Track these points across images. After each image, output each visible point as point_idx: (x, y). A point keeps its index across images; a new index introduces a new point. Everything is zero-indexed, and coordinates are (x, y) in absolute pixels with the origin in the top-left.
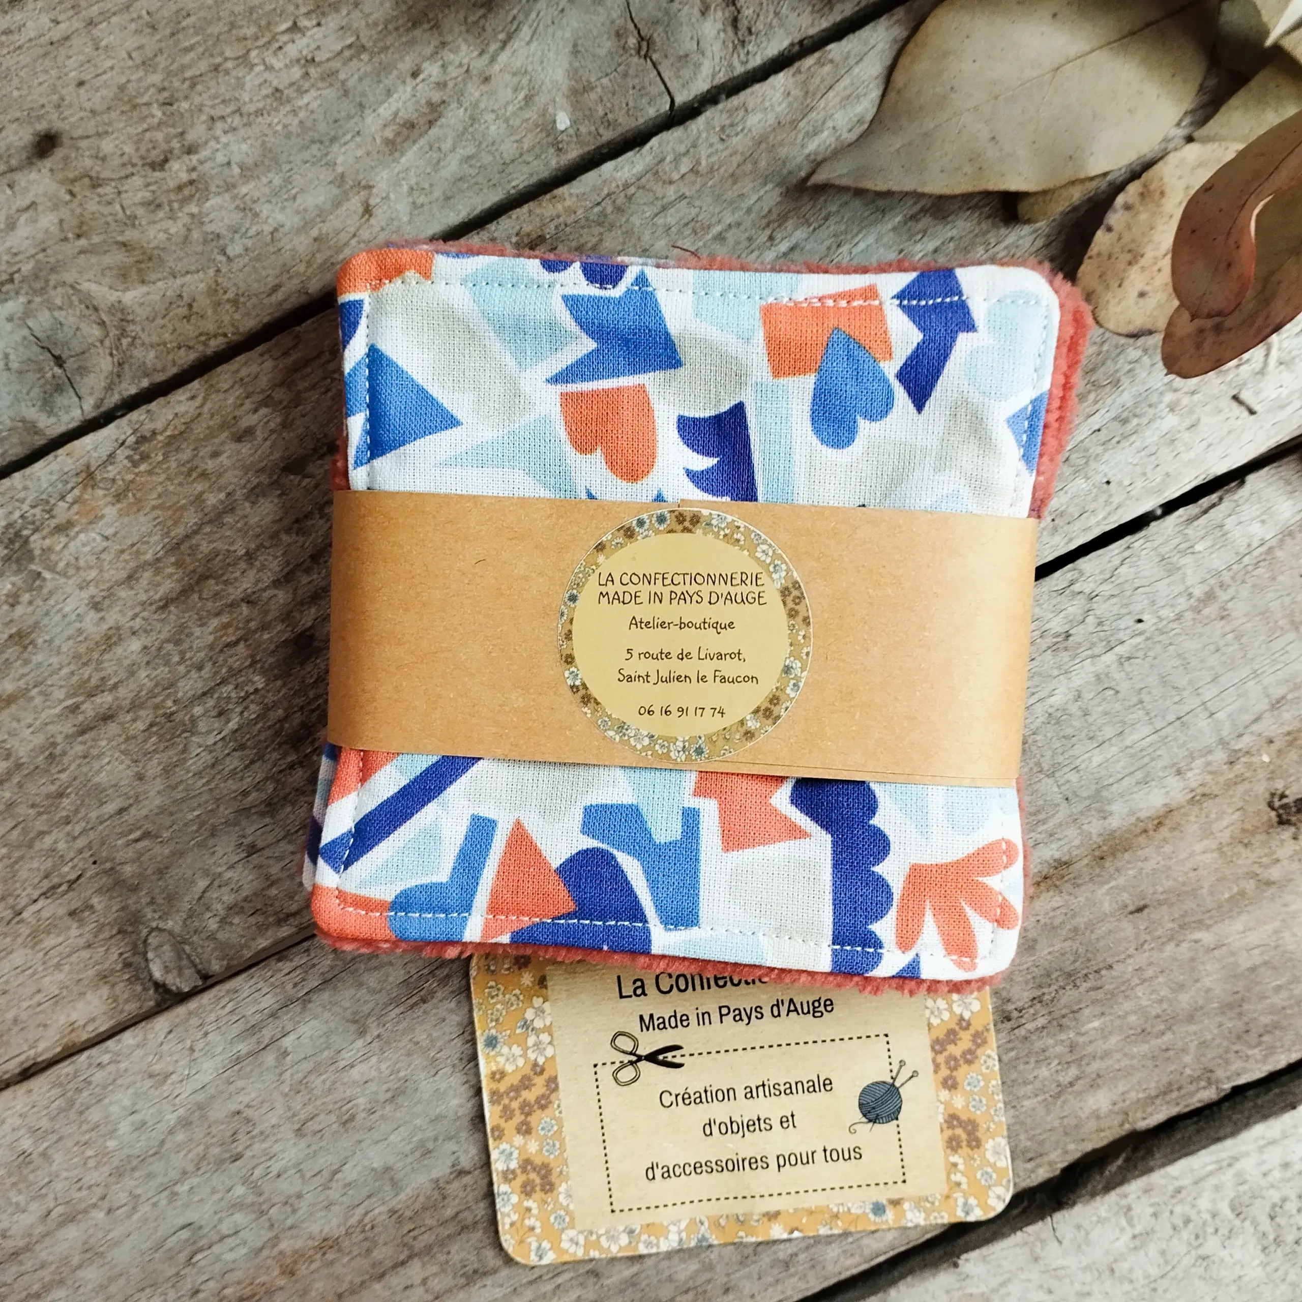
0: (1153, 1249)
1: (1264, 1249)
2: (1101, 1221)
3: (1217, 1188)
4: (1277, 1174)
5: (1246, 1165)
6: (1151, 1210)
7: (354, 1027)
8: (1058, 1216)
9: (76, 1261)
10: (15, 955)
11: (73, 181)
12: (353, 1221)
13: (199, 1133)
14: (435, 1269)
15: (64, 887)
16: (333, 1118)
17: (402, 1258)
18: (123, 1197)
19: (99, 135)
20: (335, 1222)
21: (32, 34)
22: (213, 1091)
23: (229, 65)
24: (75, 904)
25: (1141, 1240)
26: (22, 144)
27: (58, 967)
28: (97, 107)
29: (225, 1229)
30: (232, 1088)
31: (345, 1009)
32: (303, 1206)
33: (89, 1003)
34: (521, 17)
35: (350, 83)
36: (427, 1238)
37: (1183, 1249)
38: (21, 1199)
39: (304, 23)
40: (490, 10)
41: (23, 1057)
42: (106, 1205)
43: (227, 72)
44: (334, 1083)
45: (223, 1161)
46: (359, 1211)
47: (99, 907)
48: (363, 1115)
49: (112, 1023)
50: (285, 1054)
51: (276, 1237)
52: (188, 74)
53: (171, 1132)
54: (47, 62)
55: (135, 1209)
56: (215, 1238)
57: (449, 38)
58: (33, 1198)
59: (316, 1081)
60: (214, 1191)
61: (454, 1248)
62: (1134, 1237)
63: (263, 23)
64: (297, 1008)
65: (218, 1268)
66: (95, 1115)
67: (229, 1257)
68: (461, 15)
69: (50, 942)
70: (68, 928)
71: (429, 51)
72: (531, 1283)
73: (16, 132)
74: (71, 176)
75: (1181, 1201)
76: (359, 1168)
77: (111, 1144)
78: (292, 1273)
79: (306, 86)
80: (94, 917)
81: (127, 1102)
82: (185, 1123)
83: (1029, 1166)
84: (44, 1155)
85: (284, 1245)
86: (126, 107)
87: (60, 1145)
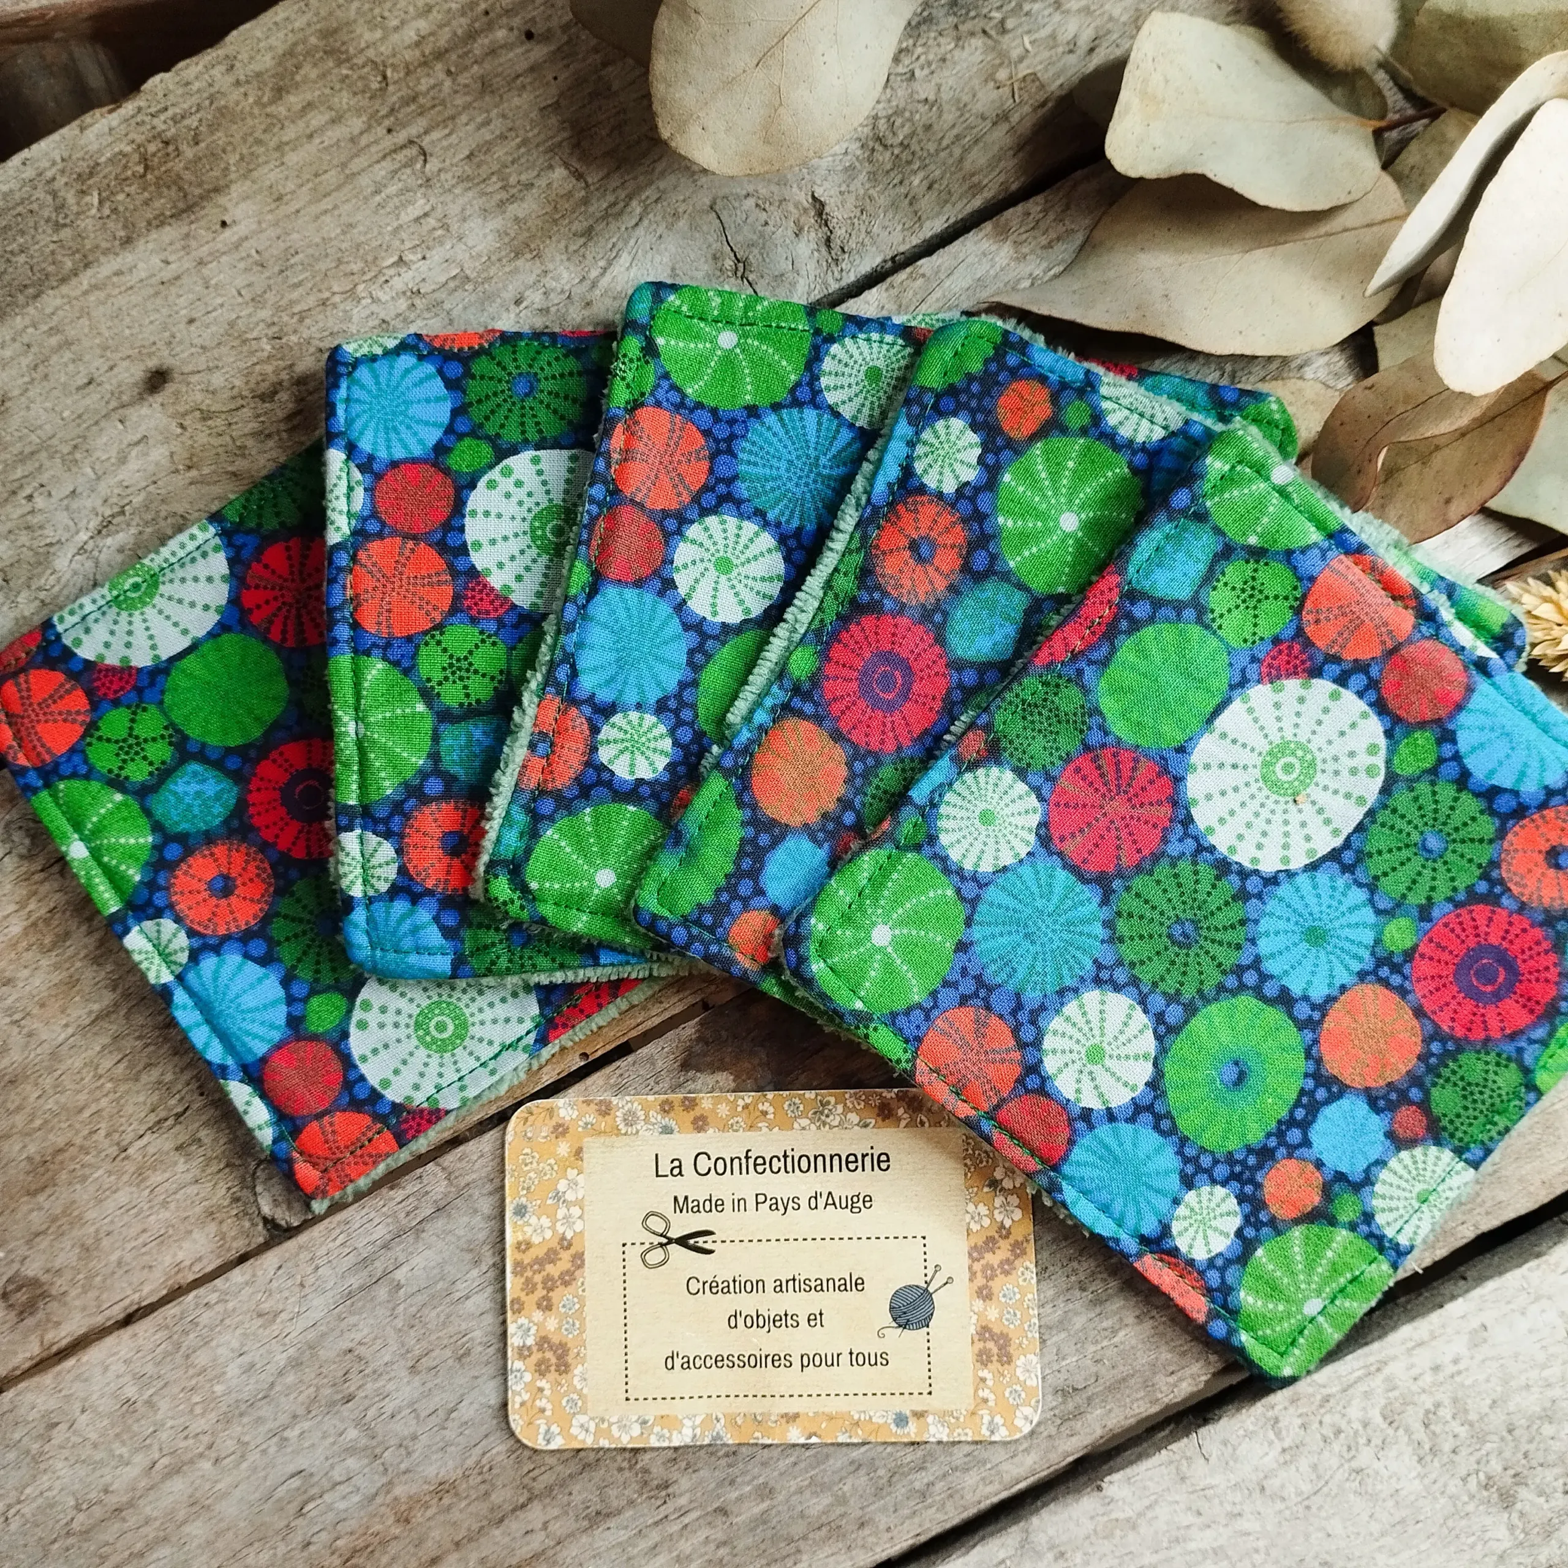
0: (1304, 1463)
1: (1420, 1460)
2: (1249, 1435)
3: (1367, 1395)
4: (1428, 1378)
5: (1394, 1369)
6: (1299, 1421)
7: (469, 1256)
8: (1203, 1431)
9: (181, 1515)
10: (120, 1193)
11: (184, 415)
12: (470, 1462)
13: (309, 1374)
14: (556, 1512)
15: (170, 1122)
16: (448, 1353)
17: (521, 1500)
18: (230, 1445)
19: (209, 369)
20: (451, 1464)
21: (143, 275)
22: (323, 1328)
23: (337, 299)
24: (182, 1138)
25: (1291, 1453)
26: (132, 380)
27: (165, 1204)
28: (207, 343)
29: (337, 1475)
30: (343, 1325)
31: (459, 1238)
32: (419, 1447)
33: (195, 1241)
34: (620, 245)
35: (455, 313)
36: (547, 1479)
37: (1335, 1462)
38: (124, 1451)
39: (409, 257)
40: (590, 239)
41: (127, 1302)
42: (213, 1455)
43: (335, 306)
44: (448, 1316)
45: (334, 1403)
46: (478, 1451)
47: (207, 1141)
48: (480, 1349)
49: (218, 1262)
50: (399, 1287)
51: (390, 1483)
52: (297, 309)
53: (280, 1374)
54: (159, 301)
55: (243, 1457)
56: (326, 1485)
57: (551, 266)
58: (137, 1450)
59: (432, 1316)
60: (324, 1437)
61: (576, 1488)
62: (1284, 1450)
63: (370, 258)
64: (410, 1238)
65: (330, 1517)
66: (202, 1358)
67: (342, 1505)
68: (562, 245)
69: (156, 1178)
70: (176, 1163)
71: (532, 279)
72: (656, 1524)
73: (127, 369)
74: (181, 410)
75: (1330, 1411)
76: (476, 1406)
77: (219, 1389)
78: (407, 1521)
79: (412, 316)
80: (201, 1151)
81: (235, 1344)
82: (296, 1364)
83: (1171, 1380)
84: (149, 1403)
85: (399, 1491)
86: (236, 343)
87: (165, 1392)
